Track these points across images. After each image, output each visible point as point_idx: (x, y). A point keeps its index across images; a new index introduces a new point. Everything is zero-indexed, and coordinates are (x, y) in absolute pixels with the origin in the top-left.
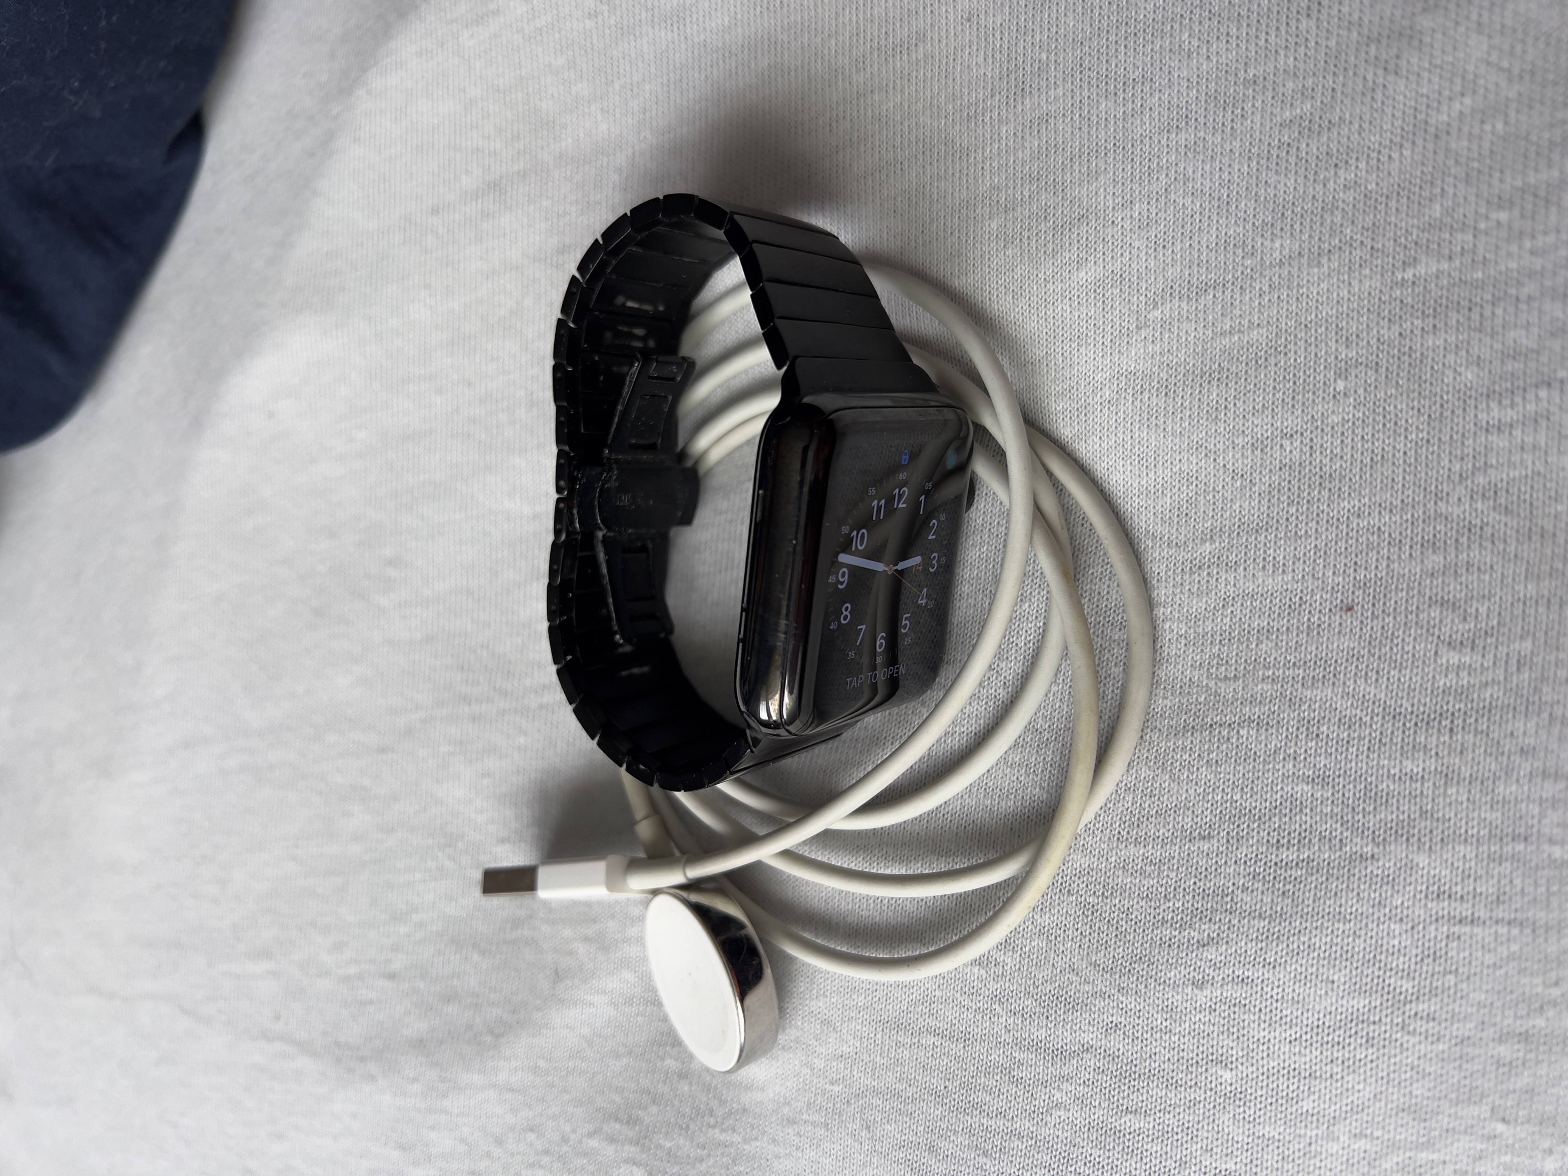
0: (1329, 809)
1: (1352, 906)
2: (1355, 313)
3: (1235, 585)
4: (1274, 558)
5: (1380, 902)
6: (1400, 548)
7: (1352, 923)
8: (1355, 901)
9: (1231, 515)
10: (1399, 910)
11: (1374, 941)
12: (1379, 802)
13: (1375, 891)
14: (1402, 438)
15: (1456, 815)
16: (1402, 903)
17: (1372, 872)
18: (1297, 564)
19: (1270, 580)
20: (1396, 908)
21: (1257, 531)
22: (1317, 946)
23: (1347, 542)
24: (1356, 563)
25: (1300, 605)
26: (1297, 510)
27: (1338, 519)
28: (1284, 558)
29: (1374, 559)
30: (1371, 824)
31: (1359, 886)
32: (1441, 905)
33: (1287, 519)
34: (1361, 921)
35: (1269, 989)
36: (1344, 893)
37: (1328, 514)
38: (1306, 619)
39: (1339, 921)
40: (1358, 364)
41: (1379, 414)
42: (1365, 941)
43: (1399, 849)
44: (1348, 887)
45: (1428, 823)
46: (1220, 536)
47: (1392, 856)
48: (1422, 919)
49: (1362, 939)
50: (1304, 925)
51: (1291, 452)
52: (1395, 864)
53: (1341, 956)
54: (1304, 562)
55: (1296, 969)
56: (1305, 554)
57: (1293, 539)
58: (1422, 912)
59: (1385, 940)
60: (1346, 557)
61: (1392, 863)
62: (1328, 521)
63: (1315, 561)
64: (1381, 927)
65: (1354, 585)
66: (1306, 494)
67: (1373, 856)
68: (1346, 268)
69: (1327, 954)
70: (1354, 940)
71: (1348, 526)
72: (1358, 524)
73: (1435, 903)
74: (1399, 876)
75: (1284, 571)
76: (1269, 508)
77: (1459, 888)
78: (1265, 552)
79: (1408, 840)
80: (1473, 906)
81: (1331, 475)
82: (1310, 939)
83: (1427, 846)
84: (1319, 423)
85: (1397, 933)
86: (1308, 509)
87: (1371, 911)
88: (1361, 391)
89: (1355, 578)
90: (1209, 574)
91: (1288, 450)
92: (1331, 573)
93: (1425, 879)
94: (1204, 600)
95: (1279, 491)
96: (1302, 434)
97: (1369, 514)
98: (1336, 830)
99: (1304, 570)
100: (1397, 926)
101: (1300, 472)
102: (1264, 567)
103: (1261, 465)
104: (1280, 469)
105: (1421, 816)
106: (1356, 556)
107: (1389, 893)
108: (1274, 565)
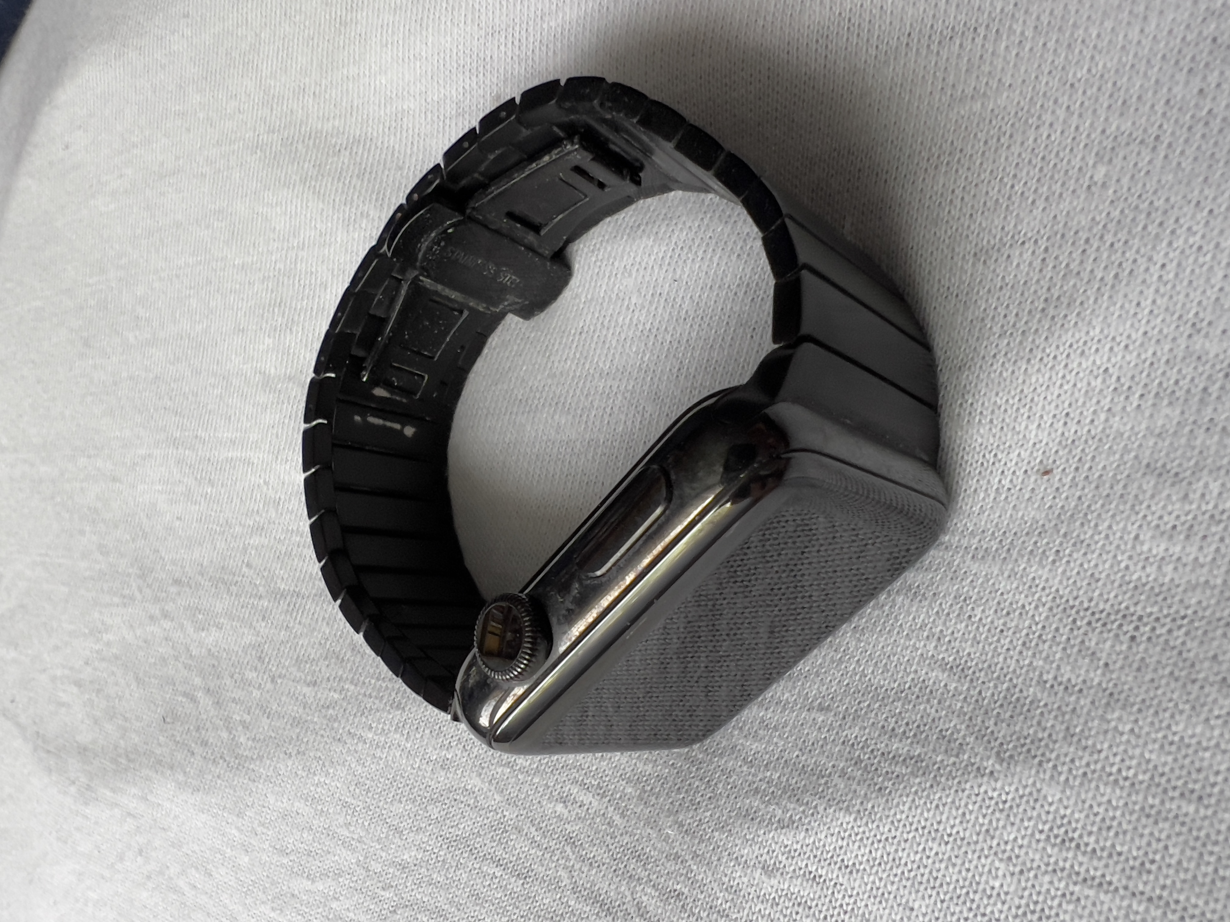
0: (959, 705)
1: (952, 827)
5: (987, 831)
6: (1127, 398)
7: (949, 847)
8: (958, 821)
10: (1009, 847)
11: (970, 875)
12: (1018, 710)
13: (984, 816)
15: (1110, 747)
16: (1015, 839)
17: (986, 792)
20: (1006, 843)
22: (903, 862)
24: (1067, 415)
29: (1091, 410)
30: (1000, 735)
31: (966, 805)
32: (1064, 854)
34: (960, 847)
35: (840, 896)
36: (947, 808)
39: (934, 839)
42: (960, 872)
43: (1026, 772)
44: (953, 802)
45: (1072, 749)
47: (1016, 780)
48: (1035, 865)
49: (957, 869)
50: (893, 833)
52: (1017, 790)
53: (928, 881)
55: (874, 882)
58: (1037, 857)
59: (984, 878)
61: (1013, 788)
64: (983, 860)
65: (1060, 443)
67: (992, 773)
69: (912, 874)
70: (947, 868)
73: (1056, 849)
74: (1018, 806)
77: (1092, 839)
79: (1040, 764)
80: (1107, 866)
82: (896, 851)
83: (1062, 778)
85: (1000, 873)
87: (975, 838)
89: (1063, 434)
93: (1051, 817)
98: (959, 732)
100: (1002, 866)
105: (1065, 738)
106: (1070, 405)
107: (1001, 823)
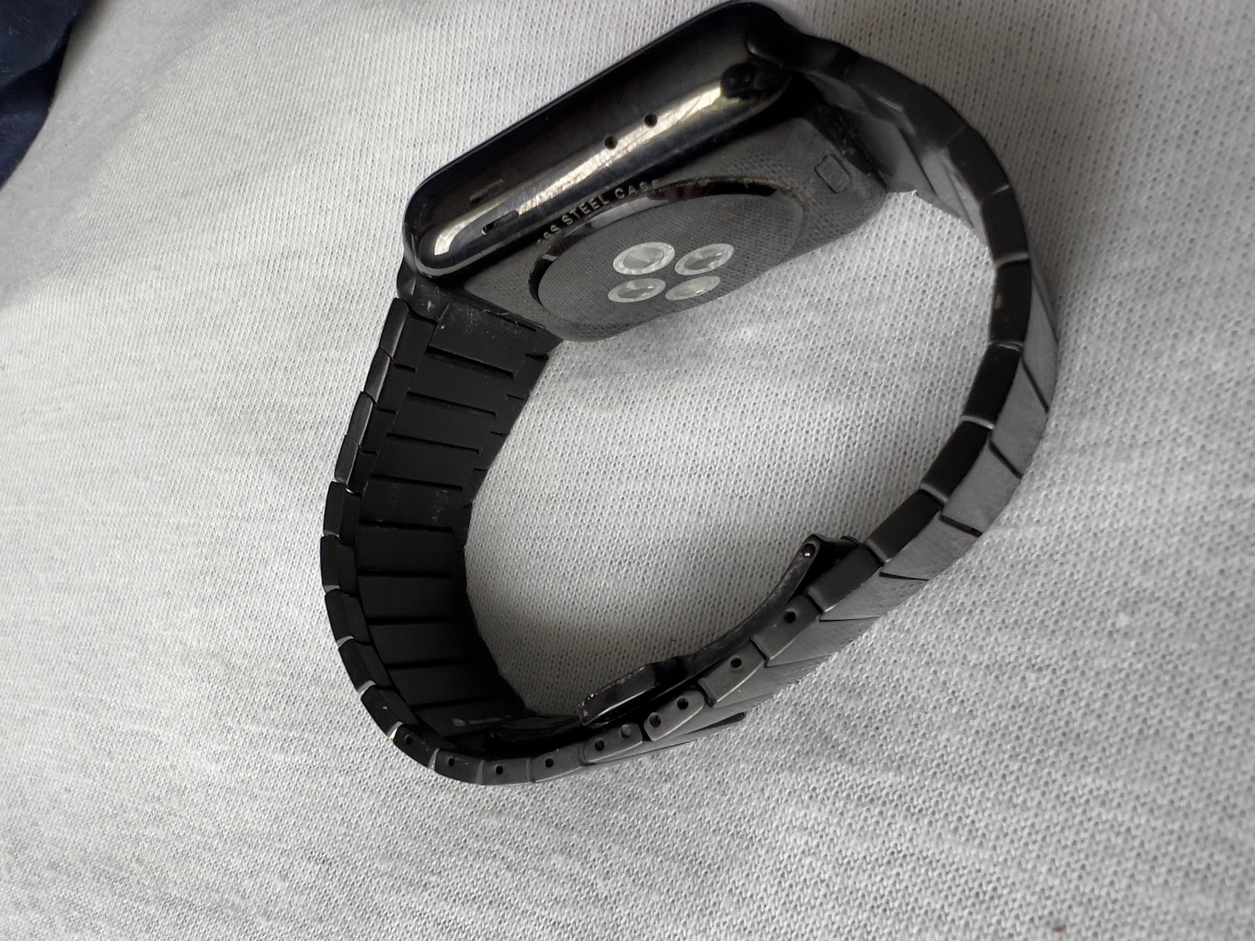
2: (1163, 530)
3: (911, 840)
4: (973, 822)
6: (1153, 868)
9: (932, 747)
14: (1191, 714)
18: (1001, 842)
19: (960, 850)
21: (960, 778)
23: (1077, 833)
24: (1083, 867)
25: (992, 898)
26: (1020, 769)
27: (1073, 799)
28: (986, 826)
29: (1111, 870)
33: (1004, 776)
37: (1061, 787)
38: (994, 920)
40: (1153, 599)
41: (1166, 672)
46: (910, 769)
51: (1033, 690)
54: (1012, 841)
56: (1015, 831)
57: (1004, 805)
60: (1072, 854)
62: (1058, 797)
63: (1026, 844)
65: (1074, 897)
66: (1037, 751)
68: (1162, 469)
71: (1084, 812)
72: (1099, 815)
75: (981, 844)
76: (984, 753)
78: (963, 810)
81: (1078, 736)
84: (1081, 663)
86: (1035, 771)
88: (1149, 636)
89: (1077, 888)
90: (881, 813)
91: (1031, 685)
92: (1044, 869)
94: (865, 846)
95: (1003, 735)
96: (1054, 671)
97: (1119, 805)
99: (1008, 852)
101: (1037, 720)
102: (956, 829)
103: (990, 696)
104: (1013, 707)
106: (1087, 857)
108: (970, 831)
